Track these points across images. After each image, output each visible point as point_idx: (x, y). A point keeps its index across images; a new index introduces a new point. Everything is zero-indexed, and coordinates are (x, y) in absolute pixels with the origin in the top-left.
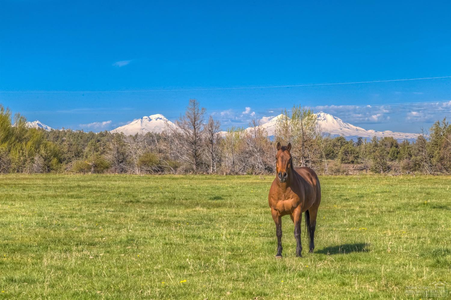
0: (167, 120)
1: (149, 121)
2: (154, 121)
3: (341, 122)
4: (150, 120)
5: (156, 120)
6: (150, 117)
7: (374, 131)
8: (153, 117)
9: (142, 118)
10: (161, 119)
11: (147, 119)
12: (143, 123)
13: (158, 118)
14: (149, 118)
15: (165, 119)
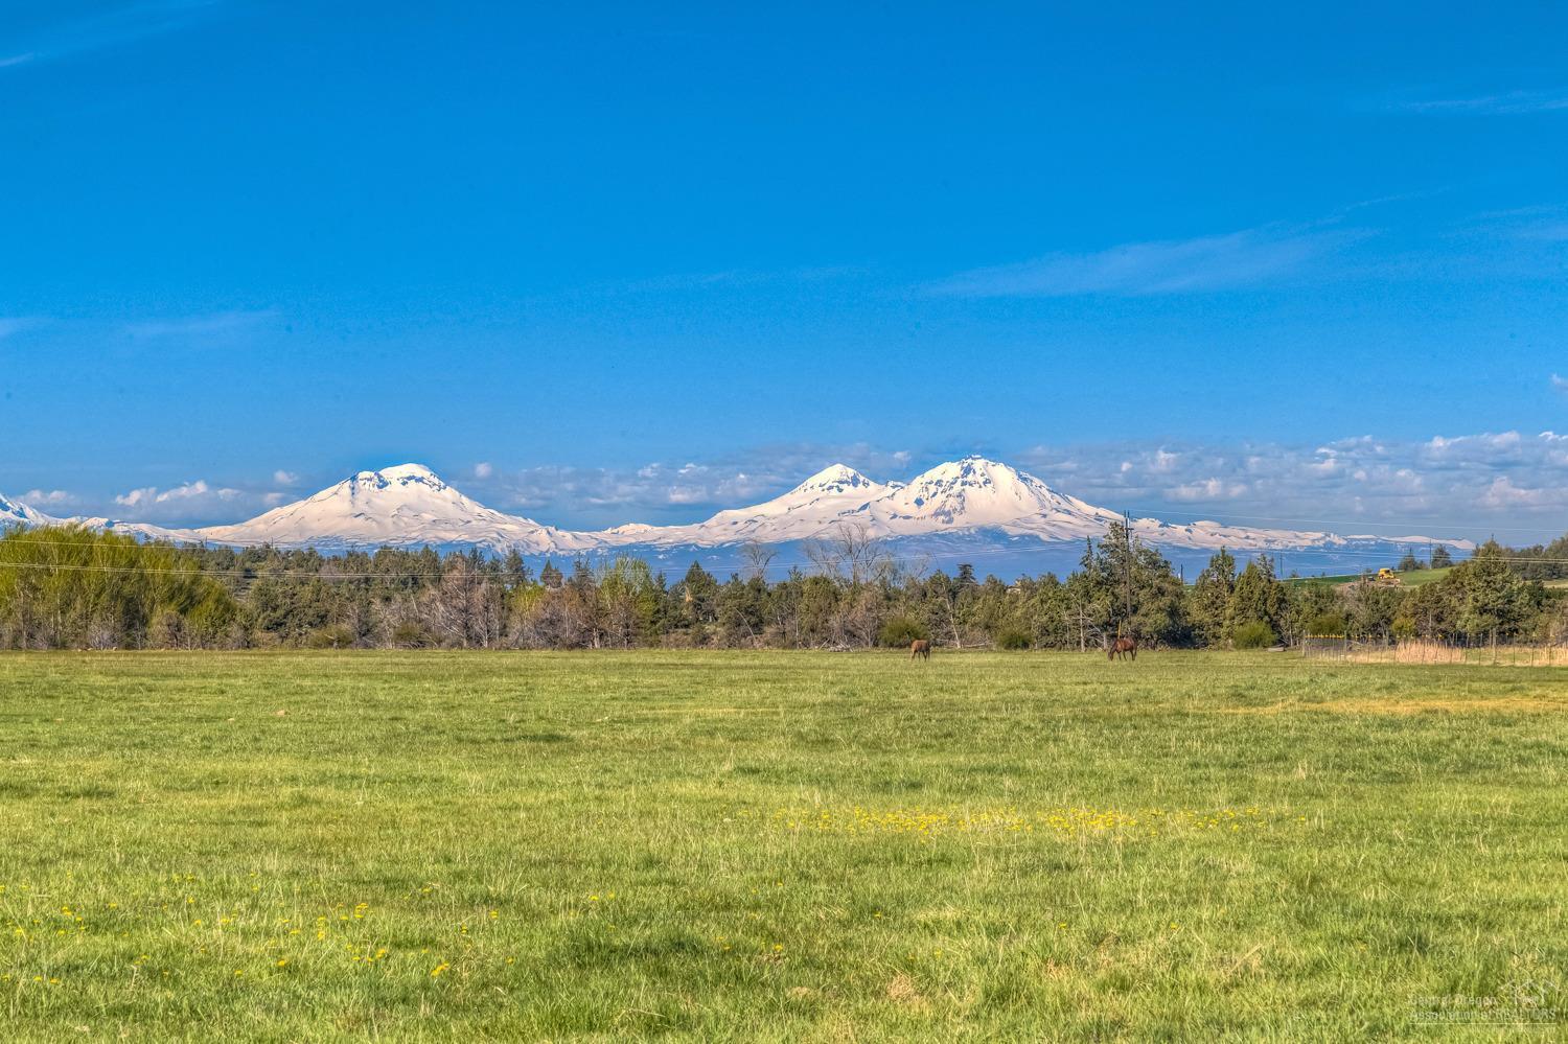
0: (442, 484)
1: (380, 487)
2: (395, 487)
3: (1044, 490)
4: (383, 484)
5: (404, 484)
6: (380, 473)
7: (1158, 523)
8: (393, 473)
9: (354, 479)
10: (420, 480)
11: (370, 479)
12: (357, 496)
13: (410, 478)
14: (380, 477)
15: (436, 481)
